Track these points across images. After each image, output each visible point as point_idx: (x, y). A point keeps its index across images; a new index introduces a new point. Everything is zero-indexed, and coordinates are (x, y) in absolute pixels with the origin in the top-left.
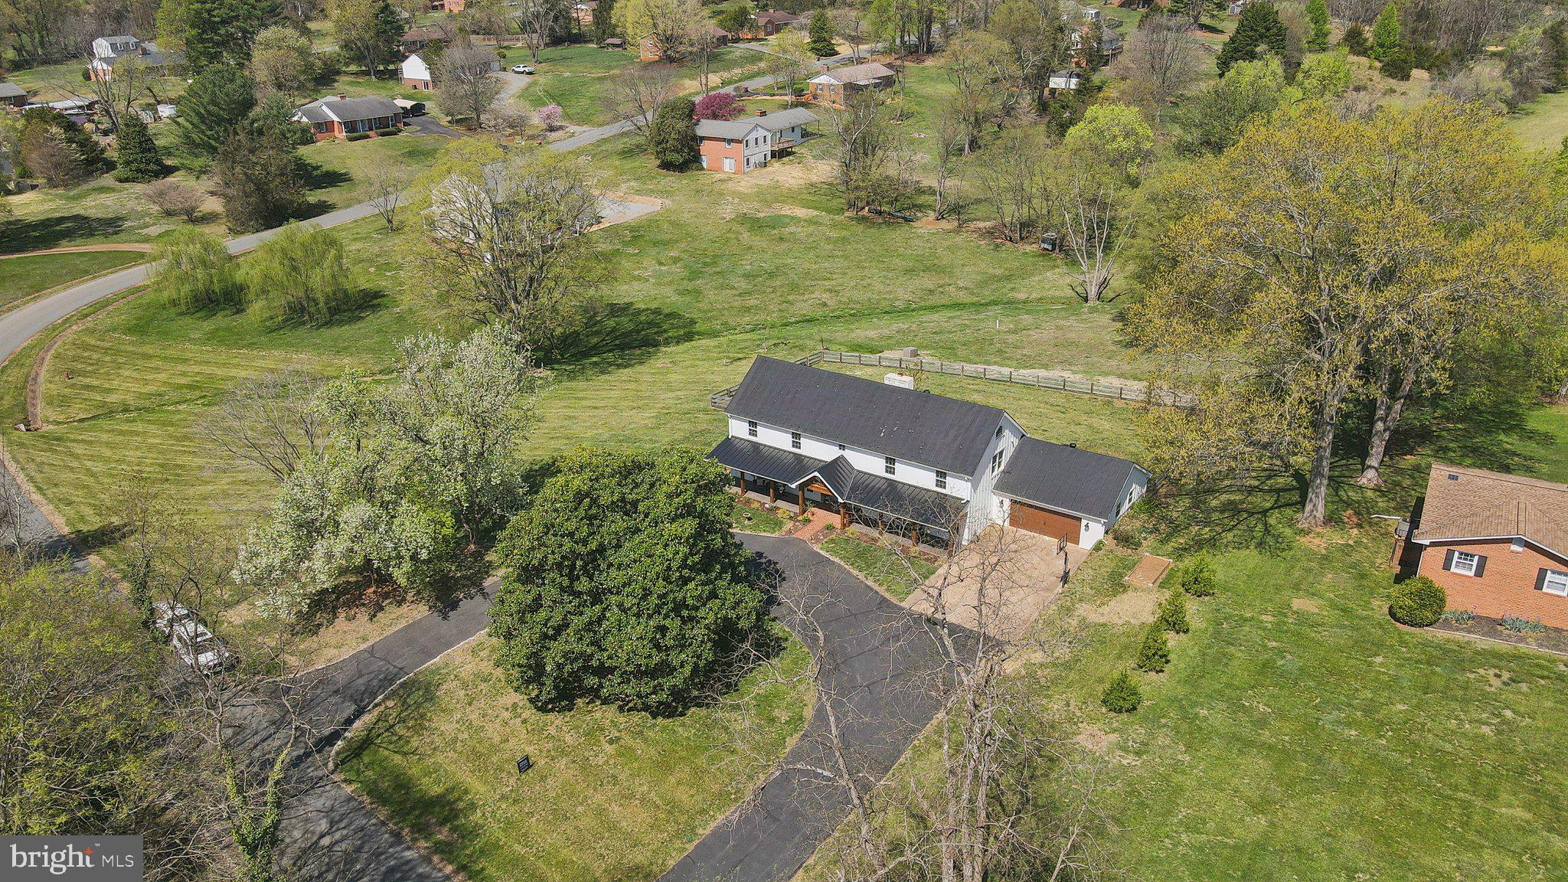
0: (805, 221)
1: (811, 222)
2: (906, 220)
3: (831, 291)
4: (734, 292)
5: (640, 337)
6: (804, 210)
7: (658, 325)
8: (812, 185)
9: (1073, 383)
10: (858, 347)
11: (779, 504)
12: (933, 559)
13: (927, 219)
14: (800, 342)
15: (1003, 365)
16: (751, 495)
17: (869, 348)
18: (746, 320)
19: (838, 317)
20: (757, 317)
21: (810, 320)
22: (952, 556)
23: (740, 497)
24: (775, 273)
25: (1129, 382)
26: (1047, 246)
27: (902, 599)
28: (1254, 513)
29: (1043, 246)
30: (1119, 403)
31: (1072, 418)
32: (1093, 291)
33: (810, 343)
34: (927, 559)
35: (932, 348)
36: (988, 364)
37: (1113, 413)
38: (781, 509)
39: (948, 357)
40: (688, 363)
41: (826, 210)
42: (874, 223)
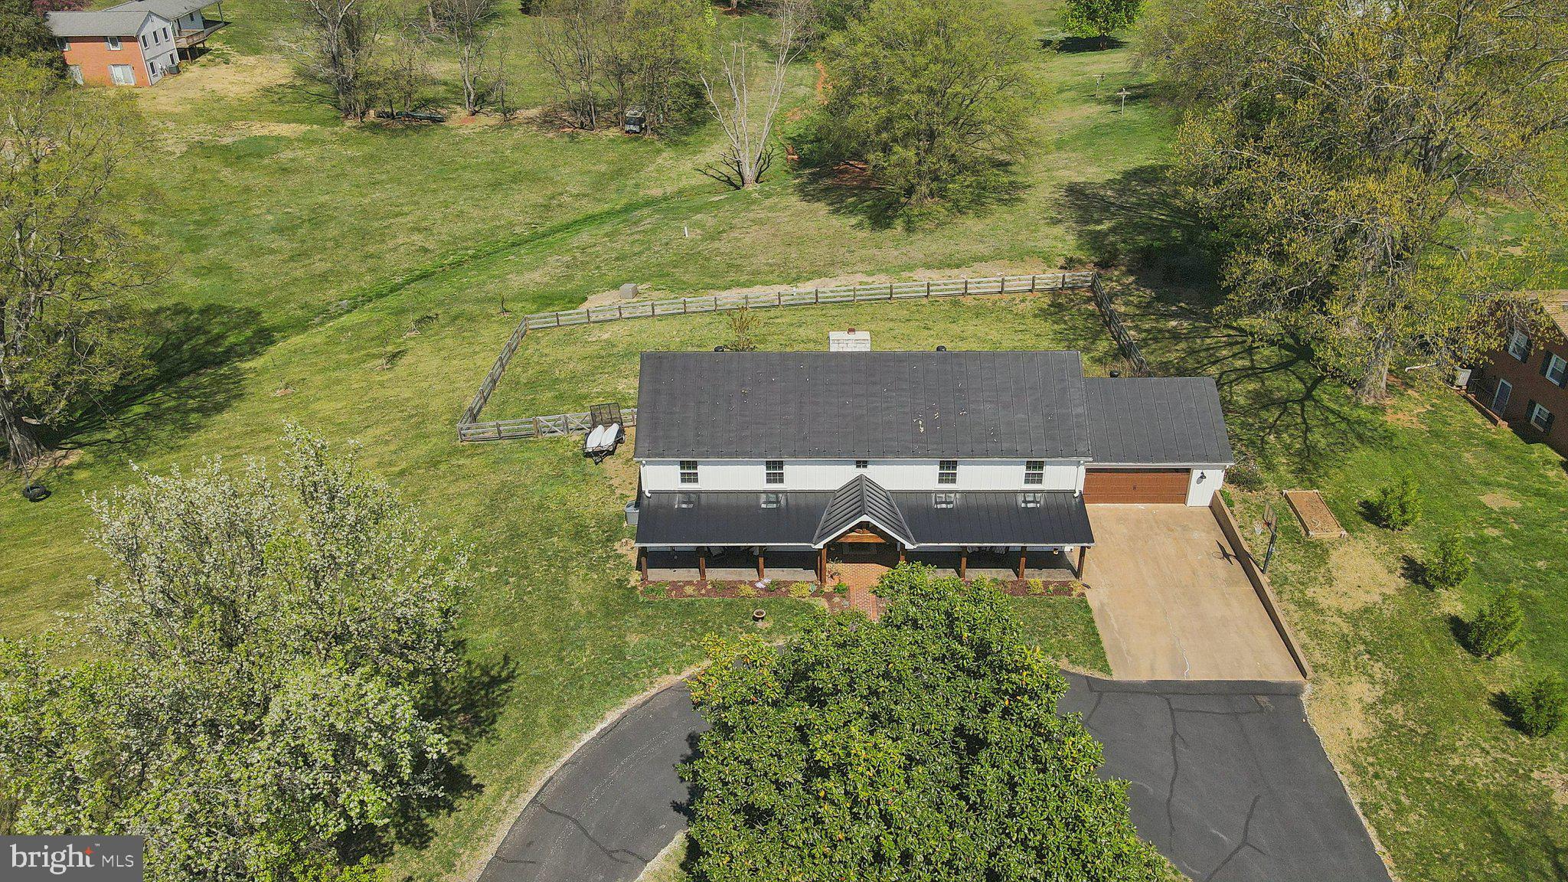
0: (299, 140)
1: (308, 141)
2: (435, 120)
3: (413, 229)
4: (280, 257)
5: (186, 356)
6: (285, 126)
7: (198, 330)
8: (268, 91)
9: (902, 288)
10: (544, 300)
11: (773, 575)
12: (1064, 589)
13: (458, 116)
14: (455, 310)
15: (765, 283)
16: (716, 574)
17: (562, 298)
18: (332, 293)
19: (460, 263)
20: (345, 287)
21: (424, 276)
22: (1077, 574)
23: (703, 583)
24: (317, 218)
25: (948, 272)
26: (632, 127)
27: (1105, 668)
28: (1301, 402)
29: (627, 128)
30: (968, 301)
31: (946, 332)
32: (749, 173)
33: (469, 308)
34: (1057, 592)
35: (643, 280)
36: (744, 285)
37: (977, 315)
38: (787, 584)
39: (679, 287)
40: (318, 379)
41: (314, 121)
42: (393, 131)
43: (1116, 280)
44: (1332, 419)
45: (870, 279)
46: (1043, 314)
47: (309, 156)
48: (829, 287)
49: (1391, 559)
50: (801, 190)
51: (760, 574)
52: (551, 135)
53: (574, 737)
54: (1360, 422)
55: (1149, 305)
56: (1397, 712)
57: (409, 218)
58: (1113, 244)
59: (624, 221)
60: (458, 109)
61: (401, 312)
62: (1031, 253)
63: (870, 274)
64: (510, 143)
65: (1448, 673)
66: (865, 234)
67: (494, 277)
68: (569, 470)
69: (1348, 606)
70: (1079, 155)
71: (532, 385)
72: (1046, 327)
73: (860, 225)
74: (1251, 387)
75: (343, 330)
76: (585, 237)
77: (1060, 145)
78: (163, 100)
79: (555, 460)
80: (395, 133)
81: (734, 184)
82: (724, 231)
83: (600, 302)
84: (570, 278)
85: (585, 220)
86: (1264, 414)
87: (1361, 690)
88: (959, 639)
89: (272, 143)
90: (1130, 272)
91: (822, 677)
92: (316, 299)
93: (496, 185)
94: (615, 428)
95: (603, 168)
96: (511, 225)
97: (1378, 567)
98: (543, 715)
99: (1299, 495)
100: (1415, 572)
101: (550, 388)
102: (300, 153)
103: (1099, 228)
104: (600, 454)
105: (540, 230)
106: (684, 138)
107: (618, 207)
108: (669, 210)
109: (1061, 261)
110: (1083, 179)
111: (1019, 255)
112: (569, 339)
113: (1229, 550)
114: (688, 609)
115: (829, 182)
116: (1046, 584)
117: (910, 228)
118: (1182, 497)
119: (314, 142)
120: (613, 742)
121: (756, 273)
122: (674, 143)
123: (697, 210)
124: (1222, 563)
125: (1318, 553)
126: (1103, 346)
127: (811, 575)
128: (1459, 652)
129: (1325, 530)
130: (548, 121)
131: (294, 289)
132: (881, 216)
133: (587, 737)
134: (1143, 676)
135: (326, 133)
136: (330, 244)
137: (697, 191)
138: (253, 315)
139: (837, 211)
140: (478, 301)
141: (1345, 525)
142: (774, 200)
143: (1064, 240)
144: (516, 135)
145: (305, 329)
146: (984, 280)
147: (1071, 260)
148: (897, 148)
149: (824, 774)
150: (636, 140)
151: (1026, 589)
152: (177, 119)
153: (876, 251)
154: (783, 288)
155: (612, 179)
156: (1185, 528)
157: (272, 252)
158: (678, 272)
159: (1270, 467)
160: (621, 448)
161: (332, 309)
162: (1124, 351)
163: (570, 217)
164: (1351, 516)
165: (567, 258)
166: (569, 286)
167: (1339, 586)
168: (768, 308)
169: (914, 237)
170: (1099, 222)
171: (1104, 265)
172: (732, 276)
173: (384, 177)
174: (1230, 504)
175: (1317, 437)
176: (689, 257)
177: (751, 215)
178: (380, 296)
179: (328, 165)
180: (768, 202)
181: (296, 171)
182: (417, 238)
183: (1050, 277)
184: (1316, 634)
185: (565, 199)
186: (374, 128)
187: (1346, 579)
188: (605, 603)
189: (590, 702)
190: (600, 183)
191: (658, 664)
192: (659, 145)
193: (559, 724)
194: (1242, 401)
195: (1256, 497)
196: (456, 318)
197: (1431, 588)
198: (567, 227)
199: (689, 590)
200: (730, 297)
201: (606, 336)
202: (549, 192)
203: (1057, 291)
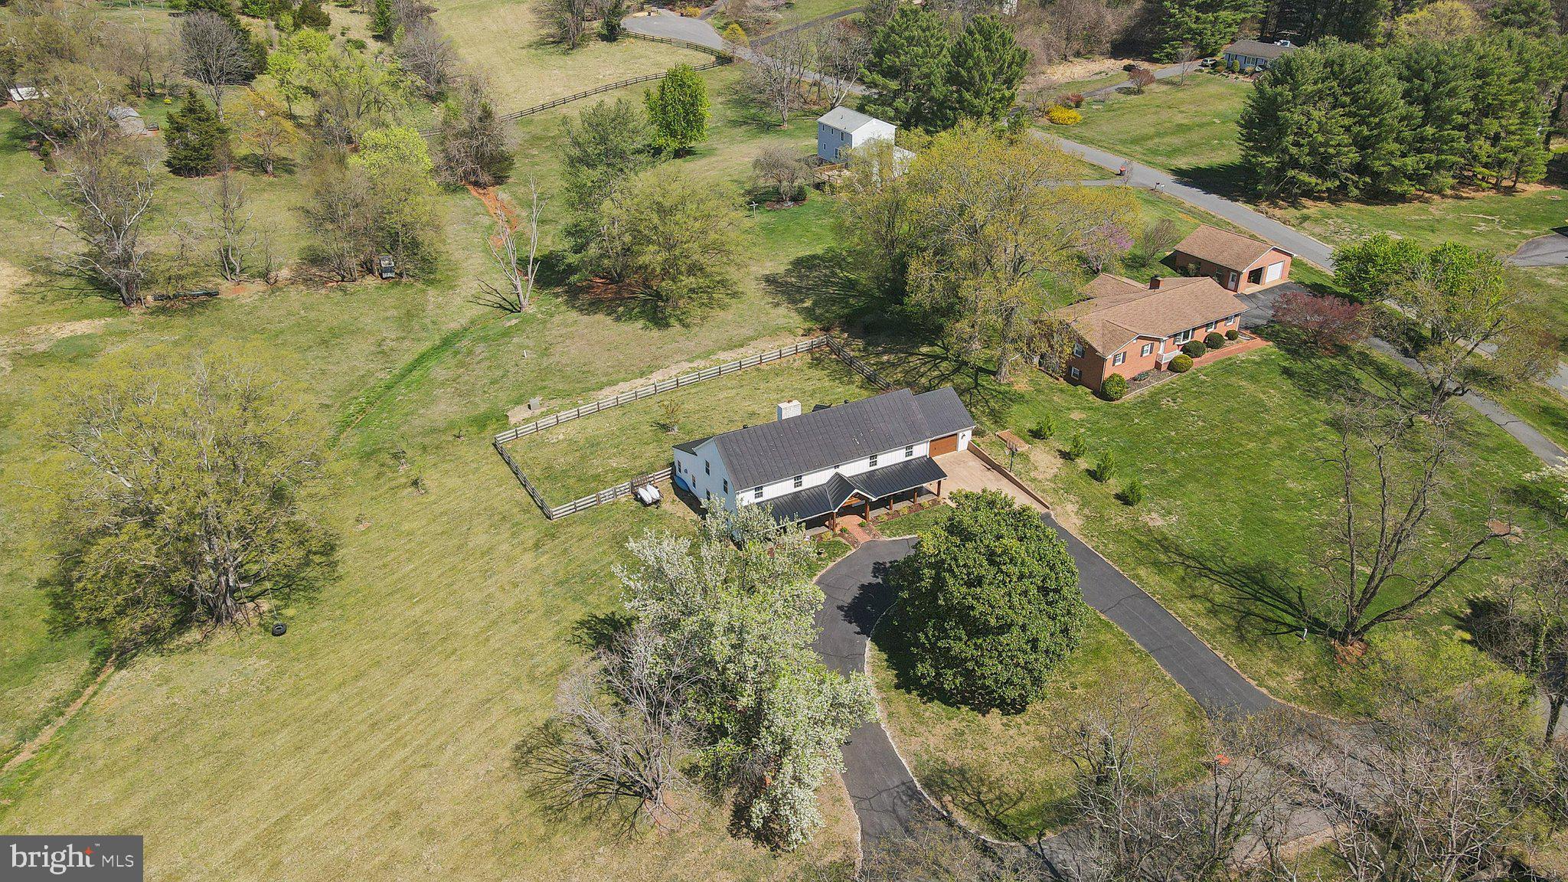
0: (108, 335)
1: (117, 334)
2: (210, 295)
10: (478, 423)
11: (808, 533)
12: (936, 502)
13: (224, 285)
14: (415, 444)
22: (936, 494)
26: (389, 275)
28: (975, 388)
29: (382, 276)
30: (763, 367)
32: (525, 300)
35: (532, 395)
38: (818, 535)
39: (564, 394)
41: (102, 315)
42: (184, 311)
43: (839, 337)
44: (993, 393)
46: (812, 366)
47: (134, 347)
49: (1052, 452)
50: (574, 307)
52: (322, 292)
54: (1006, 392)
55: (865, 349)
56: (1086, 511)
58: (821, 314)
59: (456, 353)
60: (218, 280)
62: (778, 329)
64: (295, 304)
65: (1096, 492)
66: (656, 334)
67: (407, 414)
69: (1048, 476)
72: (816, 373)
73: (647, 327)
74: (948, 385)
76: (439, 371)
79: (628, 513)
80: (188, 313)
83: (517, 414)
85: (422, 358)
87: (1071, 508)
89: (86, 342)
90: (843, 331)
95: (394, 313)
96: (370, 373)
97: (1050, 457)
99: (1002, 433)
100: (1065, 455)
103: (805, 305)
105: (397, 372)
106: (432, 276)
107: (437, 343)
108: (483, 338)
109: (801, 332)
110: (768, 272)
111: (771, 332)
112: (536, 444)
113: (989, 466)
115: (586, 297)
117: (684, 326)
118: (955, 448)
119: (123, 332)
121: (608, 374)
122: (429, 282)
123: (506, 335)
124: (989, 473)
125: (1025, 457)
126: (857, 378)
128: (1095, 482)
129: (1022, 446)
130: (307, 279)
132: (656, 317)
137: (484, 319)
139: (618, 320)
140: (423, 434)
141: (1027, 442)
142: (558, 317)
143: (790, 316)
144: (294, 296)
146: (765, 352)
147: (805, 330)
150: (398, 284)
151: (921, 507)
153: (675, 344)
154: (640, 381)
155: (410, 321)
158: (549, 384)
159: (984, 424)
160: (663, 498)
164: (1027, 437)
165: (450, 390)
167: (1040, 469)
169: (692, 330)
170: (803, 301)
171: (825, 329)
174: (978, 445)
175: (993, 404)
176: (544, 372)
177: (555, 332)
180: (555, 321)
183: (800, 342)
184: (1044, 491)
185: (391, 344)
186: (163, 310)
187: (1042, 466)
190: (404, 325)
192: (419, 285)
195: (988, 440)
196: (425, 449)
197: (1073, 460)
198: (414, 367)
201: (561, 437)
202: (372, 340)
203: (810, 351)
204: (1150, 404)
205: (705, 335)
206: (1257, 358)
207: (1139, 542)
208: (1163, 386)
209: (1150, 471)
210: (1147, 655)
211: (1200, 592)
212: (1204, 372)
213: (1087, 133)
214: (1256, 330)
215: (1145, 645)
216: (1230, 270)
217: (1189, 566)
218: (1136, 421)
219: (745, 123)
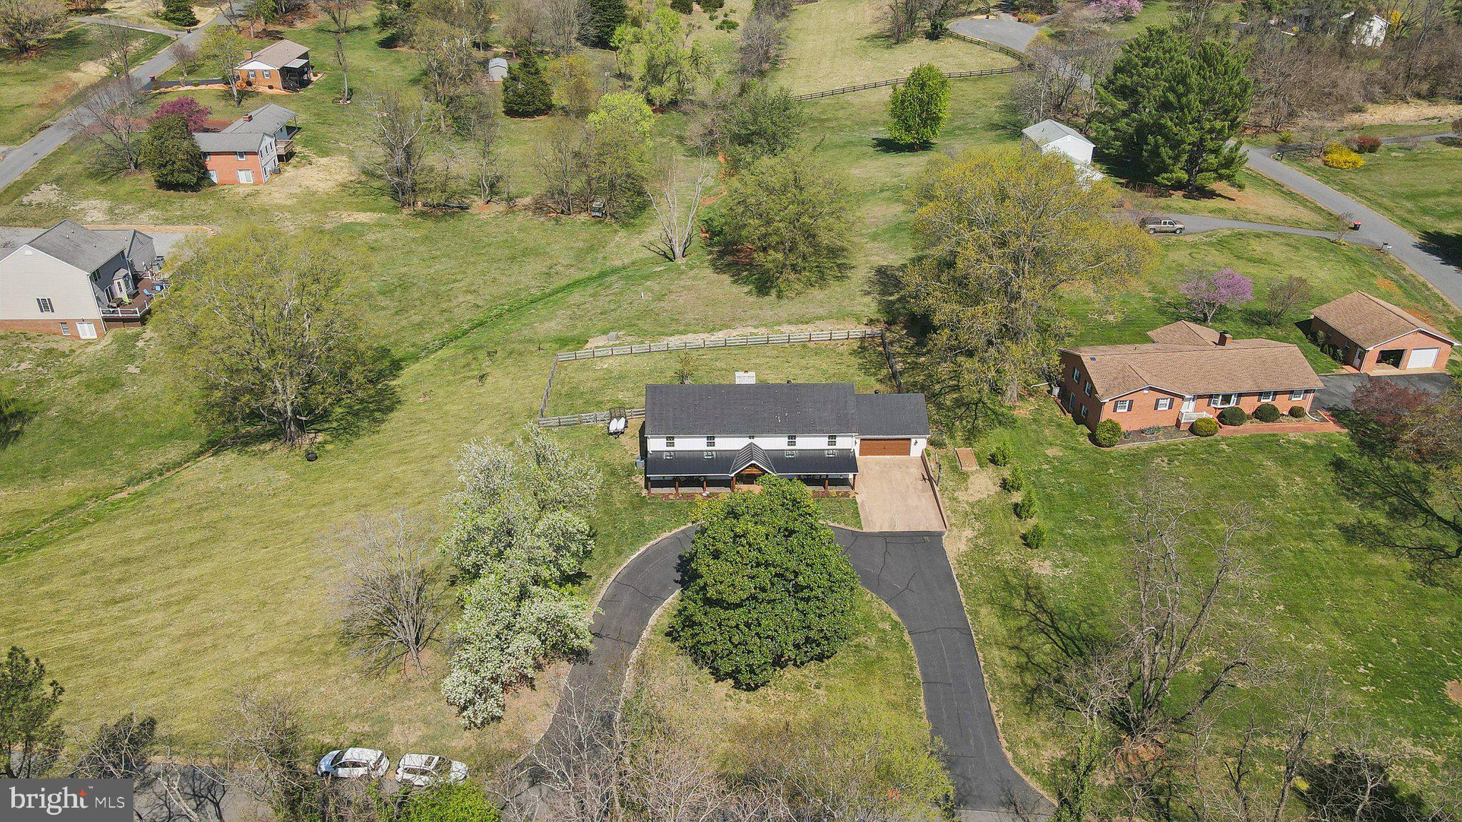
0: (376, 225)
1: (382, 225)
2: (462, 208)
3: (467, 291)
4: (389, 312)
6: (364, 214)
8: (344, 186)
9: (774, 337)
10: (563, 342)
11: (709, 490)
12: (846, 494)
13: (477, 203)
14: (509, 348)
15: (695, 332)
16: (682, 490)
17: (573, 340)
18: (428, 336)
19: (501, 315)
20: (435, 332)
21: (481, 324)
22: (853, 488)
23: (677, 494)
24: (404, 285)
25: (801, 326)
26: (597, 214)
27: (861, 527)
29: (594, 214)
30: (811, 345)
31: (798, 364)
32: (678, 251)
33: (517, 346)
34: (842, 496)
35: (620, 329)
36: (681, 333)
37: (816, 353)
38: (717, 494)
39: (642, 333)
40: (441, 392)
41: (382, 210)
42: (437, 217)
43: (898, 332)
44: (989, 413)
45: (756, 331)
46: (854, 353)
47: (385, 237)
48: (734, 335)
49: (997, 479)
50: (714, 265)
51: (704, 490)
52: (542, 219)
53: (627, 557)
54: (1003, 415)
55: (912, 348)
56: (981, 541)
57: (463, 283)
58: (897, 309)
59: (600, 285)
60: (476, 198)
61: (474, 349)
62: (850, 315)
63: (756, 327)
64: (516, 226)
65: (1006, 526)
66: (752, 299)
67: (525, 325)
68: (602, 442)
69: (971, 500)
70: (885, 245)
71: (569, 395)
72: (855, 361)
73: (750, 293)
74: (955, 396)
75: (442, 361)
76: (576, 296)
77: (874, 237)
78: (277, 195)
79: (593, 437)
80: (438, 219)
81: (669, 257)
82: (666, 294)
83: (596, 342)
84: (574, 326)
85: (574, 284)
86: (957, 410)
87: (968, 533)
88: (786, 498)
89: (358, 228)
90: (905, 327)
91: (739, 510)
92: (419, 340)
93: (513, 258)
94: (623, 420)
95: (581, 245)
96: (527, 288)
97: (990, 483)
98: (612, 548)
99: (964, 451)
100: (1005, 485)
101: (581, 398)
102: (379, 235)
103: (891, 298)
104: (617, 434)
105: (547, 291)
106: (632, 221)
107: (594, 274)
108: (628, 277)
109: (867, 321)
110: (885, 263)
111: (842, 316)
112: (584, 368)
113: (926, 477)
114: (672, 505)
115: (730, 258)
116: (838, 493)
117: (779, 297)
118: (907, 452)
119: (386, 226)
120: (645, 559)
121: (688, 325)
122: (625, 225)
123: (646, 278)
124: (921, 482)
125: (964, 476)
126: (884, 372)
127: (728, 490)
128: (1014, 517)
129: (970, 466)
130: (539, 207)
131: (403, 334)
132: (764, 285)
133: (633, 557)
134: (877, 530)
135: (392, 219)
136: (418, 303)
137: (644, 262)
138: (385, 352)
139: (735, 282)
140: (521, 342)
141: (980, 464)
142: (696, 271)
143: (869, 306)
144: (519, 219)
145: (417, 359)
146: (819, 332)
147: (871, 320)
148: (771, 252)
149: (740, 537)
150: (600, 222)
151: (828, 495)
152: (290, 209)
153: (759, 312)
154: (705, 336)
155: (588, 253)
156: (907, 467)
157: (383, 308)
158: (641, 323)
159: (952, 437)
160: (627, 431)
161: (430, 346)
162: (894, 376)
163: (564, 282)
164: (984, 460)
165: (569, 313)
166: (575, 332)
167: (970, 491)
168: (697, 349)
169: (782, 302)
170: (891, 294)
171: (890, 323)
172: (674, 327)
173: (439, 253)
174: (929, 455)
175: (980, 422)
176: (645, 313)
177: (682, 283)
178: (457, 338)
179: (400, 244)
180: (692, 273)
181: (380, 249)
182: (470, 297)
183: (859, 330)
184: (954, 512)
185: (559, 268)
186: (423, 214)
187: (974, 488)
188: (631, 503)
189: (632, 544)
190: (581, 256)
191: (661, 529)
192: (616, 226)
193: (619, 553)
194: (948, 403)
195: (942, 452)
196: (511, 353)
197: (1010, 491)
198: (563, 289)
199: (671, 497)
200: (675, 341)
201: (605, 366)
202: (548, 263)
203: (863, 339)
204: (1135, 459)
205: (790, 307)
206: (1310, 442)
207: (1007, 582)
208: (1170, 445)
209: (1082, 523)
210: (918, 684)
211: (1024, 646)
212: (1230, 441)
213: (1358, 180)
214: (1338, 415)
215: (924, 674)
216: (1357, 346)
217: (1038, 619)
218: (1111, 471)
219: (1004, 128)
